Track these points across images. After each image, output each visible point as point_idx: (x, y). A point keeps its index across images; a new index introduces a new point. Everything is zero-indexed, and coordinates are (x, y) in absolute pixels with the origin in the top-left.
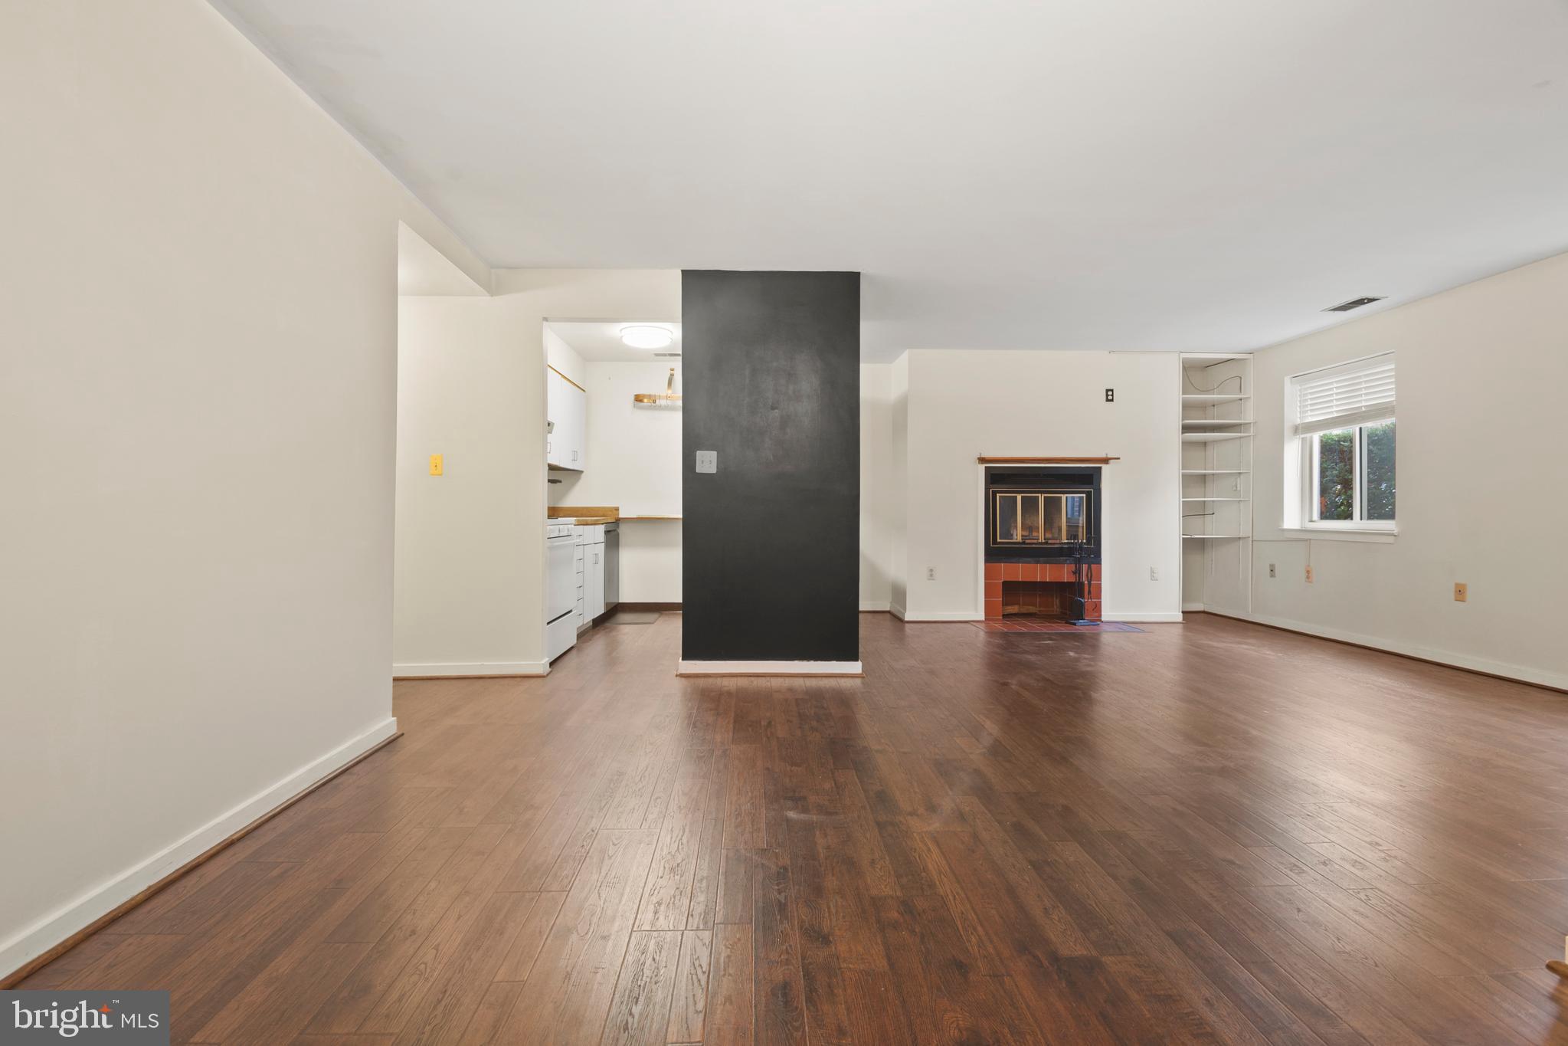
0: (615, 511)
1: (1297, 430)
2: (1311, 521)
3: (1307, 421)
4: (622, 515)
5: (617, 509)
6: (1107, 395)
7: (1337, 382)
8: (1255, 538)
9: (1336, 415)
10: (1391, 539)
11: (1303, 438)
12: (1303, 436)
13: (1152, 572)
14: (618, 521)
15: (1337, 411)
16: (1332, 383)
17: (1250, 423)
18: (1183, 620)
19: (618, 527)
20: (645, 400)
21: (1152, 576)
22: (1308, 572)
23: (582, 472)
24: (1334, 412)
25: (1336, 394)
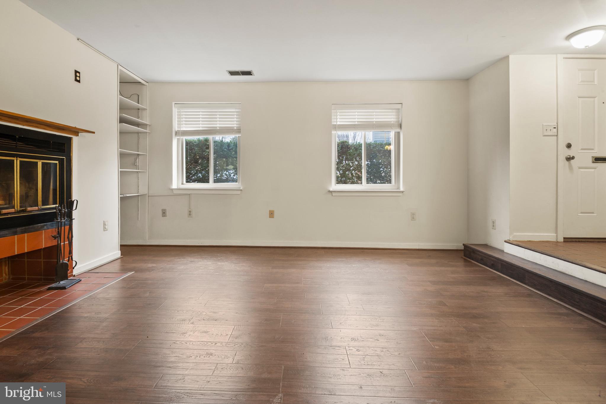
1: (177, 133)
2: (182, 184)
3: (182, 129)
6: (76, 76)
7: (202, 112)
8: (150, 195)
9: (201, 129)
10: (239, 192)
11: (178, 139)
12: (179, 137)
13: (104, 224)
15: (202, 127)
16: (199, 112)
17: (147, 125)
18: (121, 255)
21: (105, 228)
22: (190, 212)
24: (200, 127)
25: (202, 118)
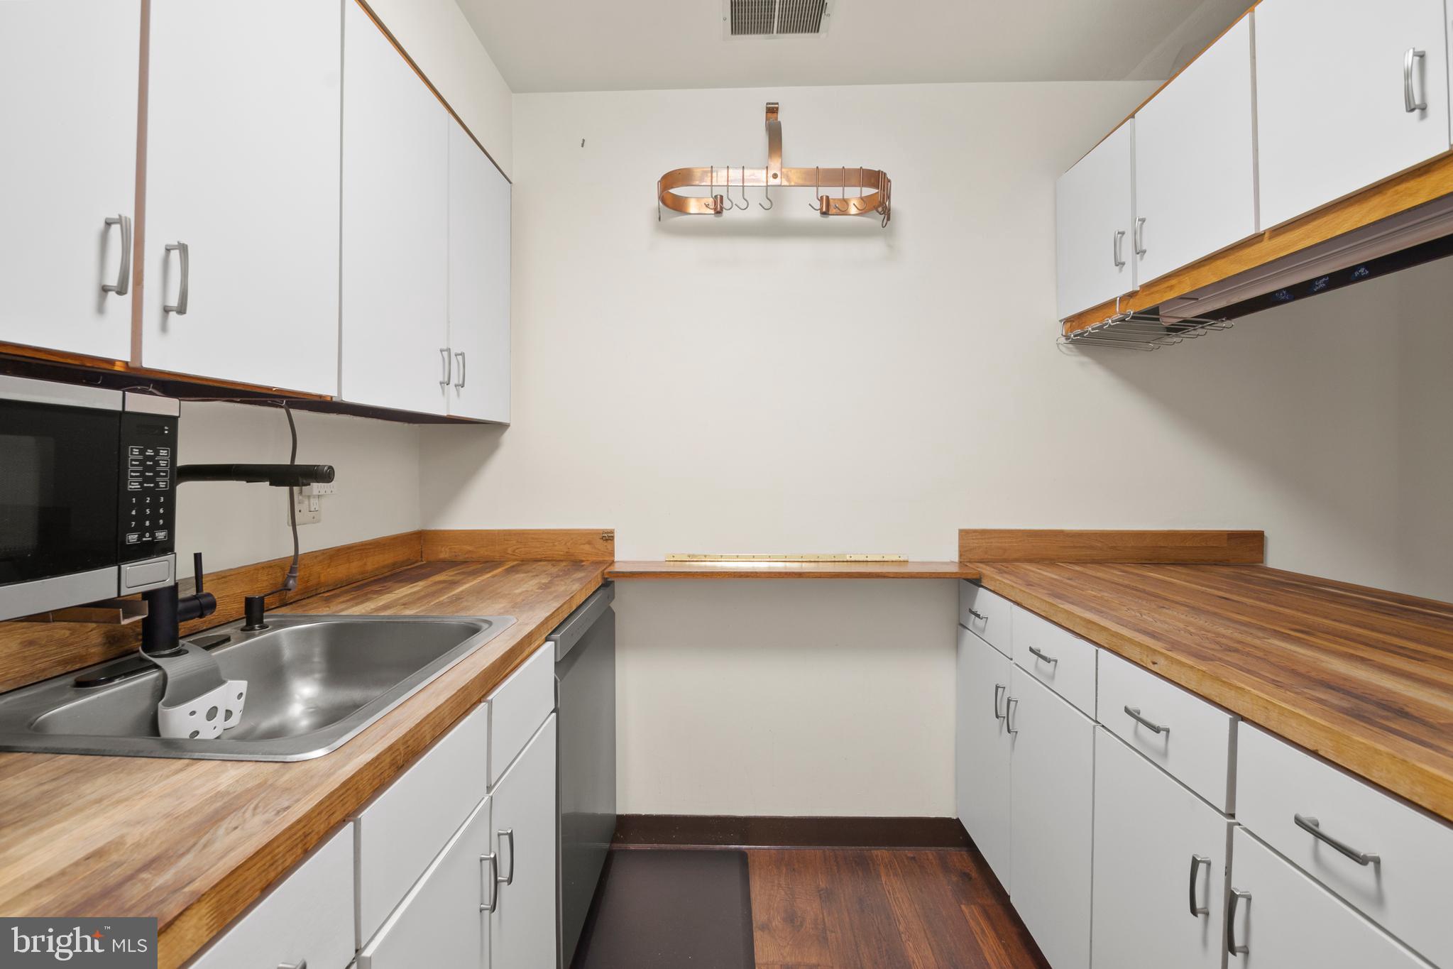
0: (601, 545)
5: (608, 537)
14: (609, 582)
19: (611, 597)
20: (693, 204)
23: (507, 426)
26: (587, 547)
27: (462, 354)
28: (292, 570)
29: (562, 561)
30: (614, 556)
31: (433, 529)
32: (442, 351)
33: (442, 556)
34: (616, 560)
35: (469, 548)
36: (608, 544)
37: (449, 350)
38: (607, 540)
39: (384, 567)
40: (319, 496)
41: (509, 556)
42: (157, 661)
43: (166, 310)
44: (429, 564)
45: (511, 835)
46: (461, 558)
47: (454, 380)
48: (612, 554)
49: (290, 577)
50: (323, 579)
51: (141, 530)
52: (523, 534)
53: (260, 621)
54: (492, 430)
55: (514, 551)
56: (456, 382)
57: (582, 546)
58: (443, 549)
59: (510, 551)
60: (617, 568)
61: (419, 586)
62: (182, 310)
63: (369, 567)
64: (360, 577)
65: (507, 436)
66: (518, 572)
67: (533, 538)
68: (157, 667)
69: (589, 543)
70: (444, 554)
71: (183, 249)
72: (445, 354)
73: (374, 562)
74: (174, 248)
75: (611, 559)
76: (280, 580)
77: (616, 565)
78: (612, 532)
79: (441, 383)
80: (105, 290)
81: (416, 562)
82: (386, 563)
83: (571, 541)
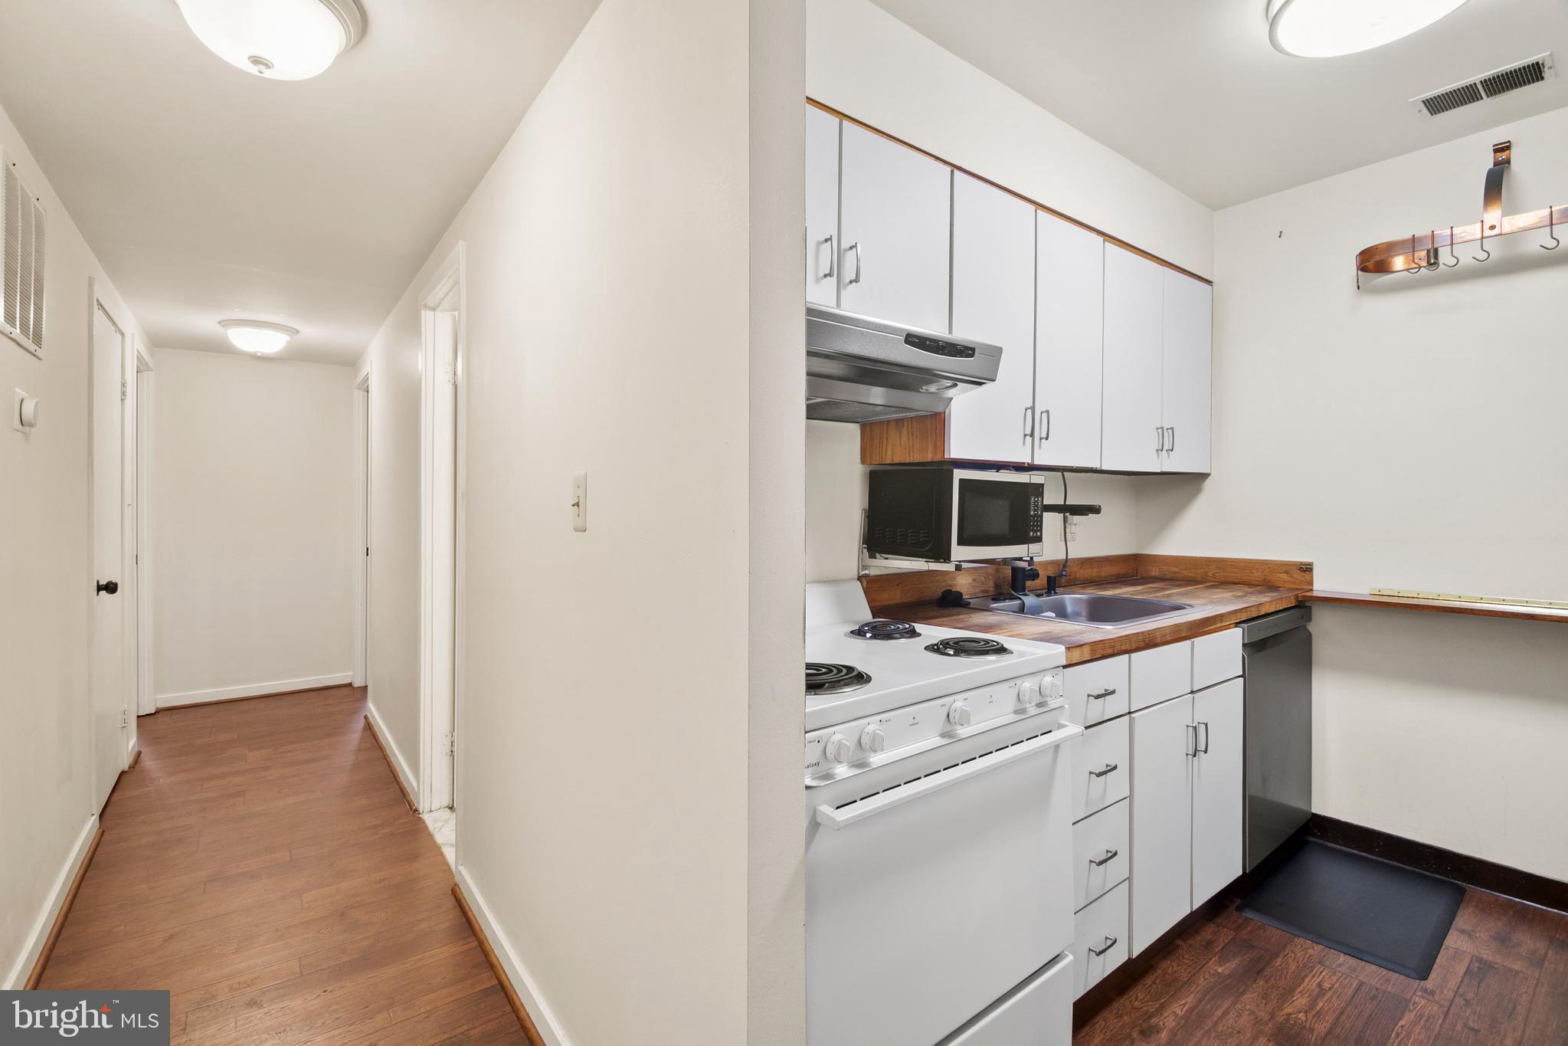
0: (1298, 575)
4: (1322, 585)
5: (1307, 569)
14: (1304, 606)
19: (1309, 618)
20: (1399, 262)
23: (1208, 475)
26: (1284, 576)
27: (1172, 429)
28: (1064, 566)
29: (1259, 585)
30: (1312, 585)
31: (1145, 553)
32: (1157, 429)
33: (1153, 574)
34: (1314, 588)
35: (1175, 569)
36: (1307, 575)
37: (1162, 428)
38: (1304, 571)
39: (1112, 576)
40: (1075, 524)
41: (1209, 578)
42: (1020, 596)
43: (1041, 439)
44: (1143, 578)
45: (1206, 725)
46: (1168, 577)
47: (1166, 447)
48: (1311, 583)
49: (1063, 570)
50: (1078, 576)
51: (1034, 531)
52: (1223, 561)
53: (1055, 590)
54: (1195, 480)
55: (1214, 574)
56: (1167, 448)
57: (1279, 575)
58: (1154, 569)
59: (1210, 574)
60: (1315, 594)
61: (1139, 588)
62: (1047, 439)
63: (1103, 574)
64: (1097, 579)
65: (1208, 482)
66: (1217, 588)
67: (1231, 565)
68: (1021, 599)
69: (1286, 572)
70: (1154, 573)
71: (1047, 412)
72: (1160, 431)
73: (1107, 571)
74: (1044, 412)
75: (1310, 588)
76: (1057, 572)
77: (1315, 592)
78: (1311, 564)
79: (1157, 450)
80: (1025, 435)
81: (1134, 576)
82: (1113, 573)
83: (1268, 570)
